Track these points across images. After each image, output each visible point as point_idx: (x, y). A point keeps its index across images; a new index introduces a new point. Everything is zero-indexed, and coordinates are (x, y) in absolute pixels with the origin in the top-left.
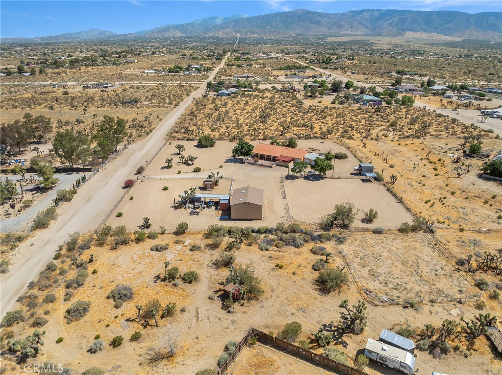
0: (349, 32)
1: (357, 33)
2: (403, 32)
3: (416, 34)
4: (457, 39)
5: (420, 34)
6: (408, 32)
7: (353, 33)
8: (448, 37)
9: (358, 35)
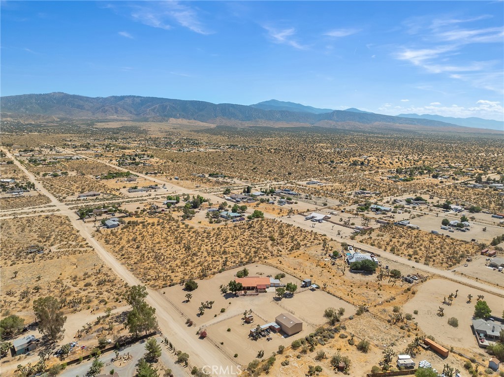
0: (115, 117)
1: (124, 118)
2: (166, 118)
3: (178, 120)
4: (213, 126)
5: (182, 120)
6: (171, 118)
7: (121, 118)
8: (204, 124)
9: (126, 121)
